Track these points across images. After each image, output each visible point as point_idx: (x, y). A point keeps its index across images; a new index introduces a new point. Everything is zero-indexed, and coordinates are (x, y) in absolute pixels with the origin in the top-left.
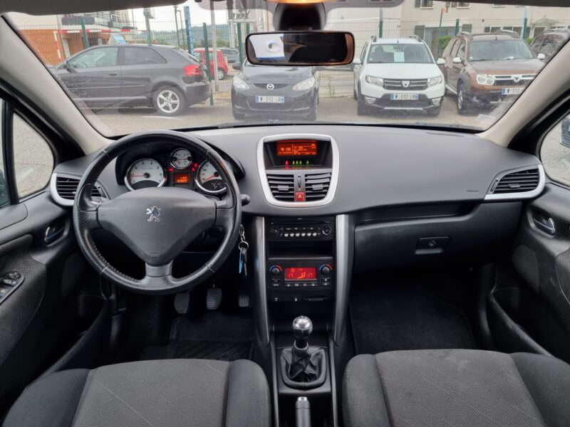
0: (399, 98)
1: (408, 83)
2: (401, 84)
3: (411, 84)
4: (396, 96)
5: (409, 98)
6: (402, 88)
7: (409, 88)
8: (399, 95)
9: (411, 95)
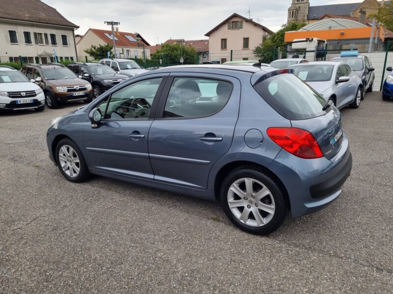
0: (22, 103)
1: (25, 93)
2: (20, 94)
3: (26, 94)
4: (20, 102)
5: (28, 102)
6: (22, 97)
7: (26, 97)
8: (22, 101)
9: (29, 100)
